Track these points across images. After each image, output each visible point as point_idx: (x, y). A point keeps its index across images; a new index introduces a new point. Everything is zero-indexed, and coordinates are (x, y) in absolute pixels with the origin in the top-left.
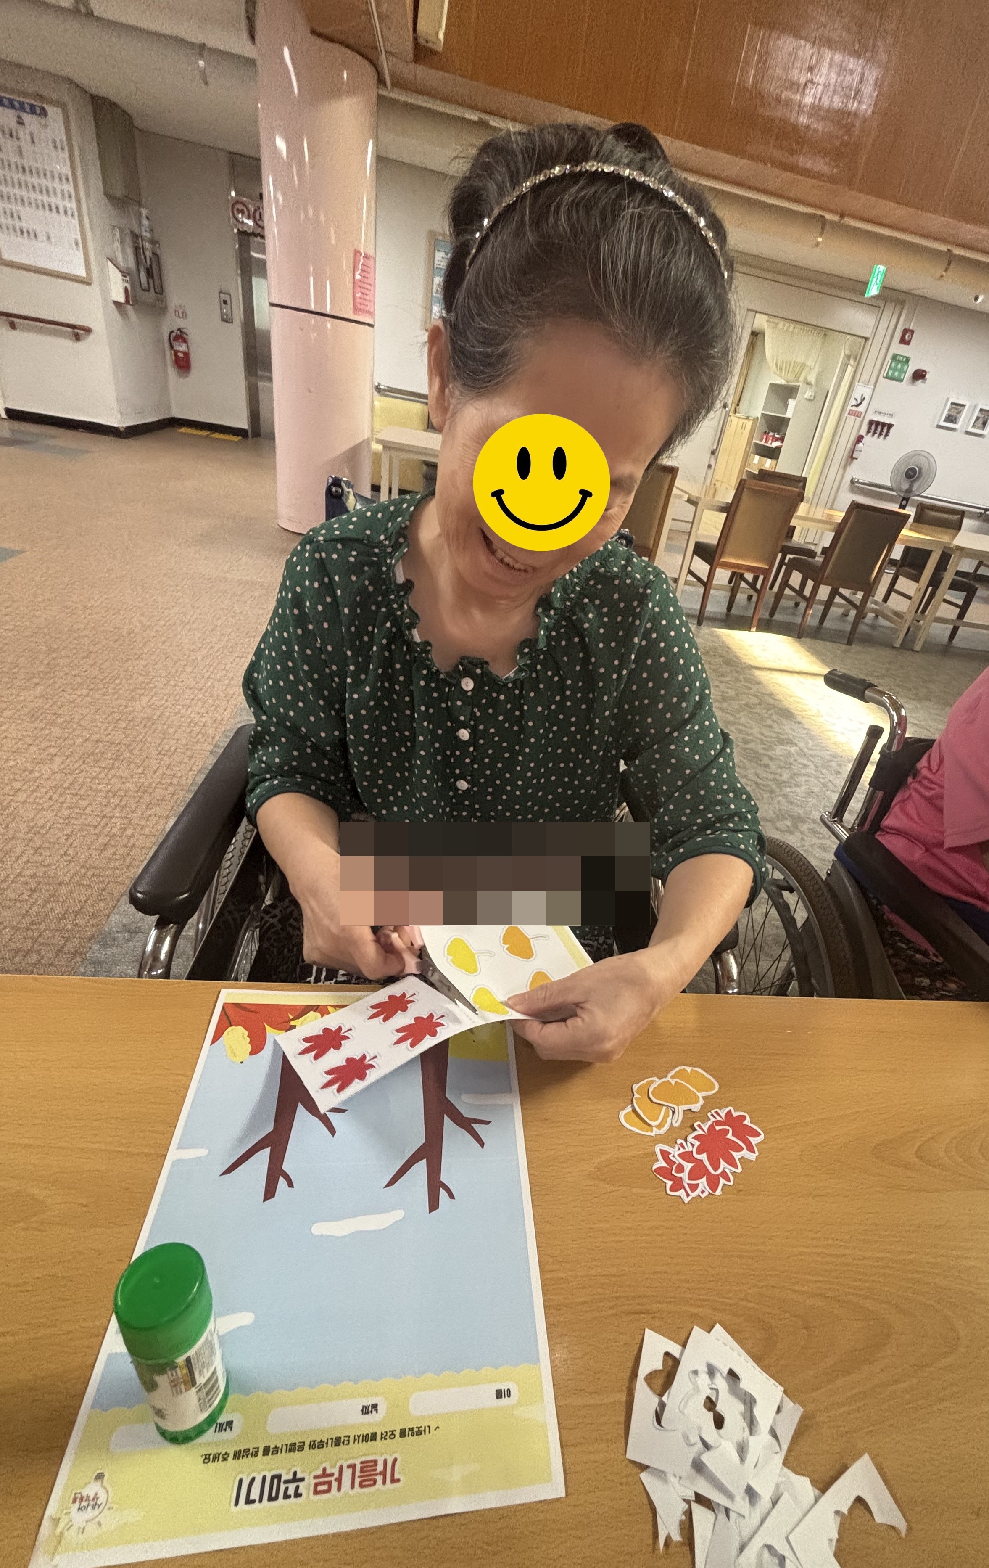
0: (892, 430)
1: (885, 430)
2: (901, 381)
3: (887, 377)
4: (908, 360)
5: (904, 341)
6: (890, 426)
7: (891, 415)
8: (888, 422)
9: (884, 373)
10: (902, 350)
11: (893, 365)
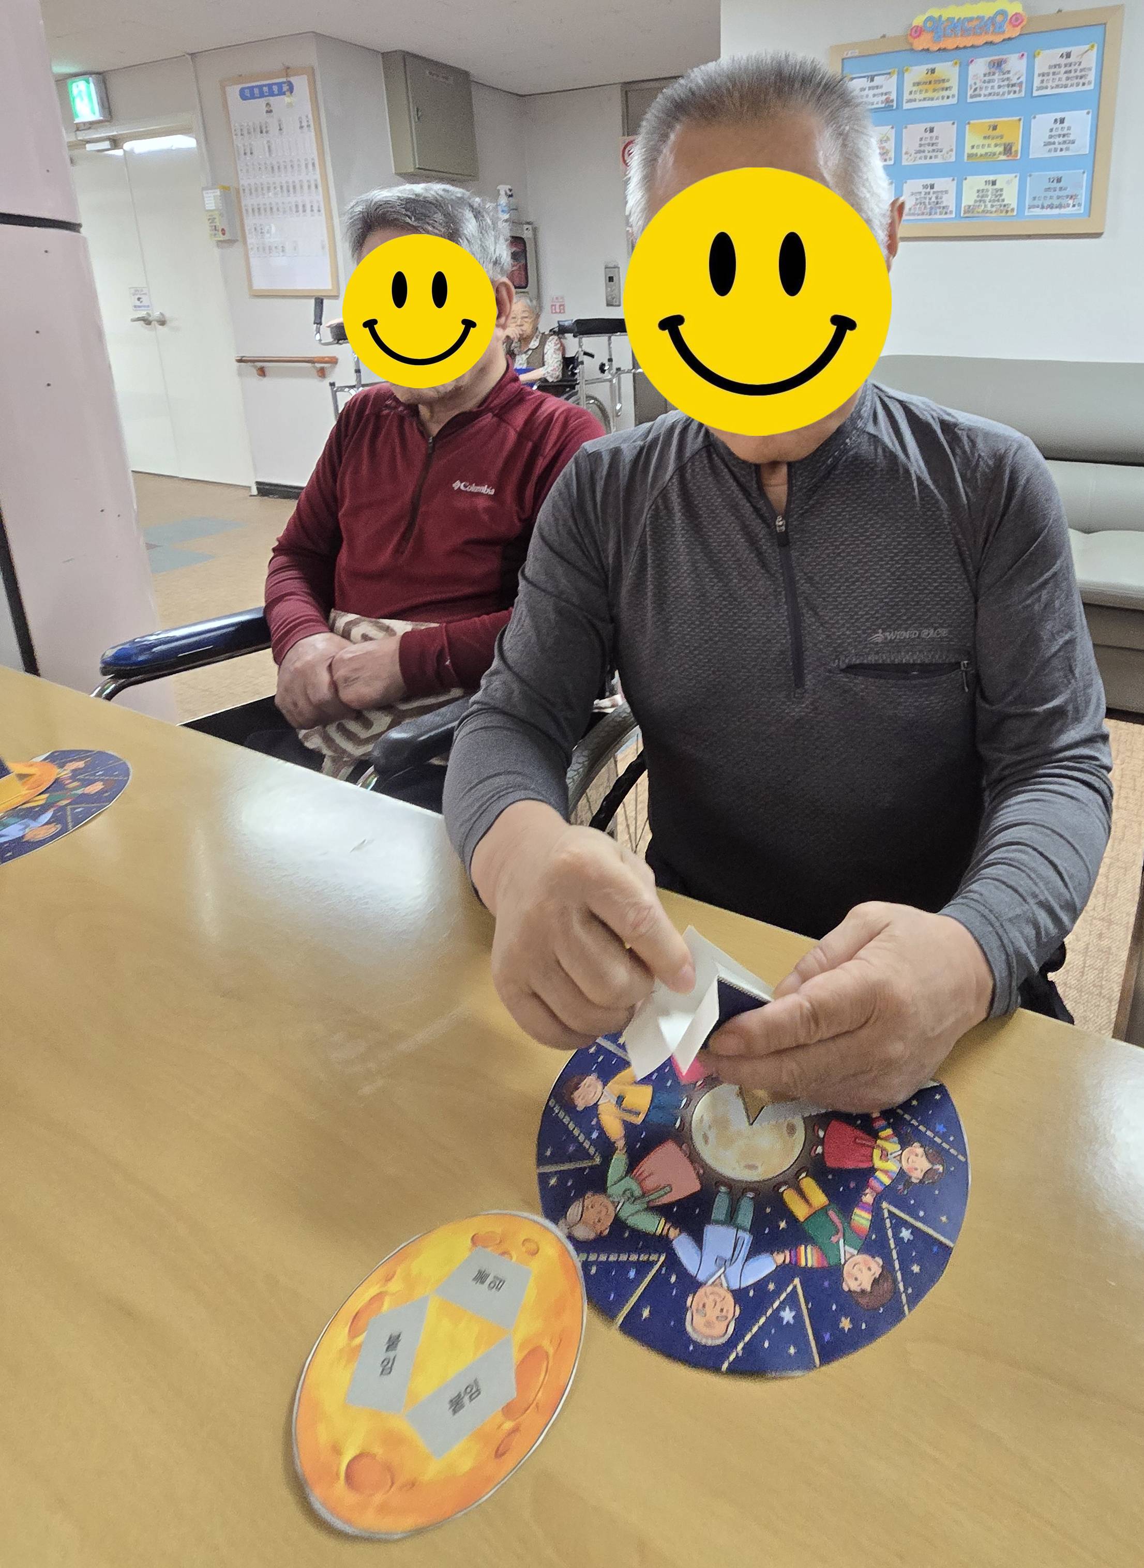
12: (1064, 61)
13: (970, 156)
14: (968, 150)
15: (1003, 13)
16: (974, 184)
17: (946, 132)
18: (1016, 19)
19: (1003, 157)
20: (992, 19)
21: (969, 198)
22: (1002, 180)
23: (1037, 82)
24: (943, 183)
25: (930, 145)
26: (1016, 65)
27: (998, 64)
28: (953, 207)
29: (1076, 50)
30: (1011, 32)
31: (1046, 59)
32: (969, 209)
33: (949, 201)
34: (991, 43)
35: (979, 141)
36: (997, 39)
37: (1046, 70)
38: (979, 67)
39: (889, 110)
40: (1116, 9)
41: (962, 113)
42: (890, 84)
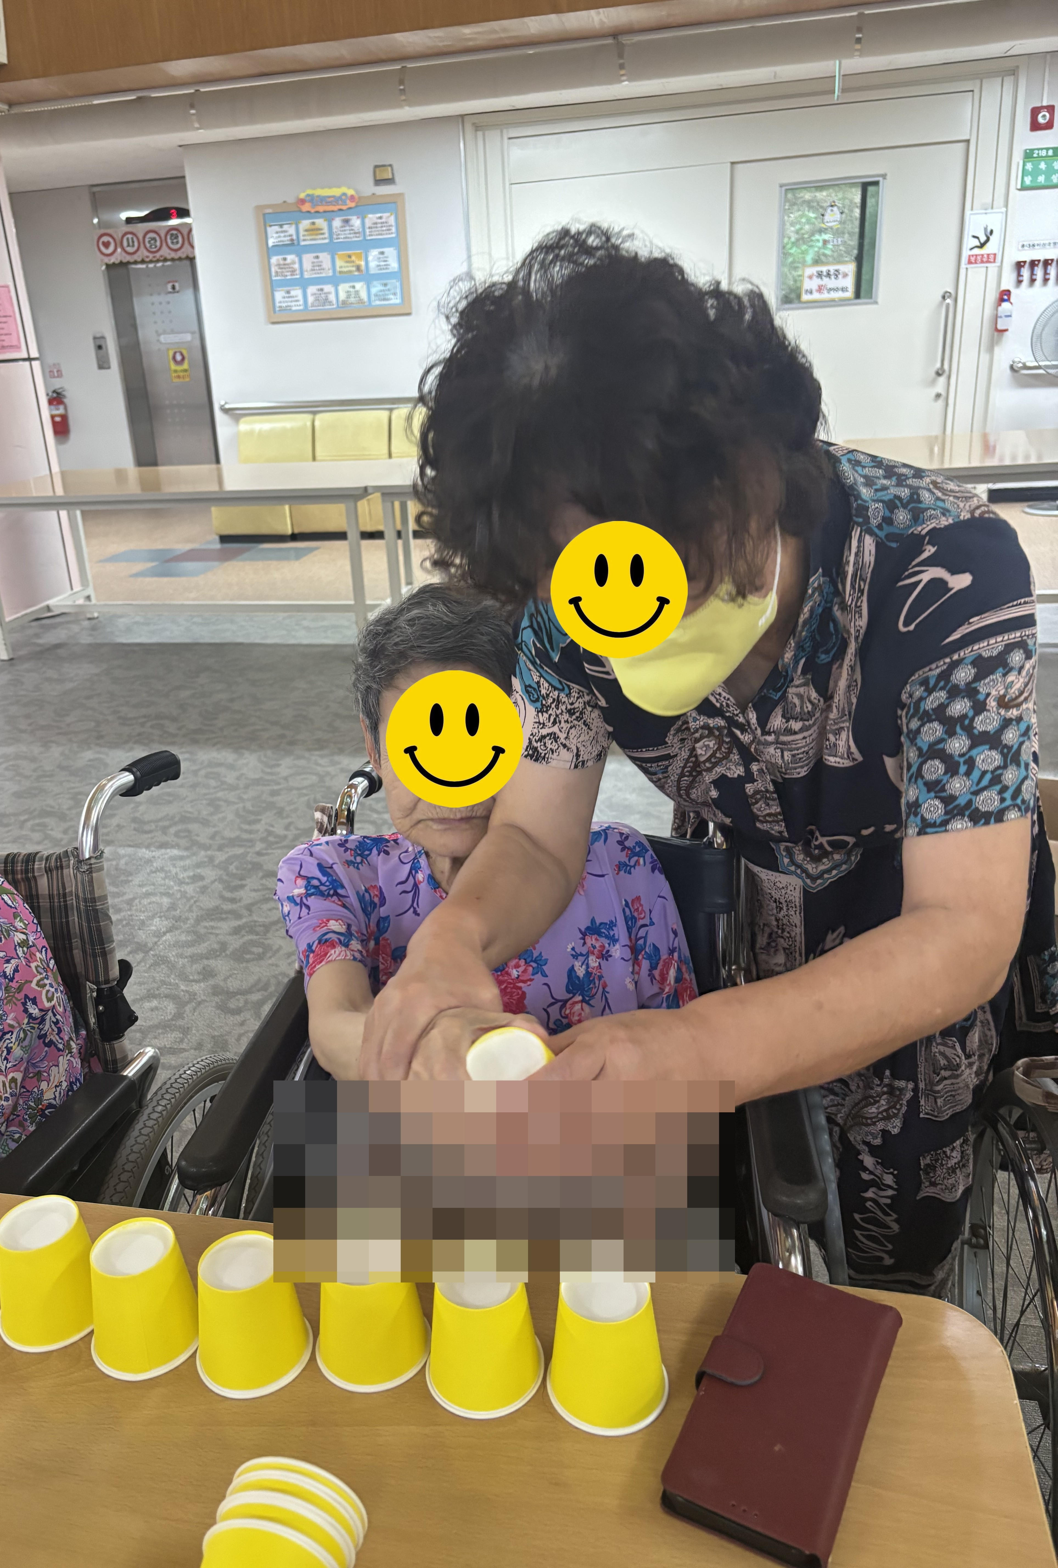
1: (1053, 270)
2: (1054, 186)
3: (1024, 187)
4: (1055, 152)
5: (1035, 126)
8: (1053, 254)
9: (1016, 184)
10: (1042, 139)
12: (380, 221)
13: (340, 272)
14: (338, 269)
15: (344, 194)
16: (343, 288)
17: (325, 258)
18: (352, 198)
19: (356, 273)
20: (340, 197)
21: (342, 296)
22: (359, 286)
23: (367, 231)
24: (328, 288)
25: (317, 266)
26: (356, 222)
27: (347, 221)
28: (334, 302)
29: (385, 215)
30: (349, 204)
31: (371, 218)
32: (344, 302)
33: (332, 297)
34: (340, 210)
35: (343, 264)
36: (344, 208)
37: (371, 225)
38: (337, 223)
39: (292, 246)
40: (401, 195)
41: (332, 248)
42: (292, 230)
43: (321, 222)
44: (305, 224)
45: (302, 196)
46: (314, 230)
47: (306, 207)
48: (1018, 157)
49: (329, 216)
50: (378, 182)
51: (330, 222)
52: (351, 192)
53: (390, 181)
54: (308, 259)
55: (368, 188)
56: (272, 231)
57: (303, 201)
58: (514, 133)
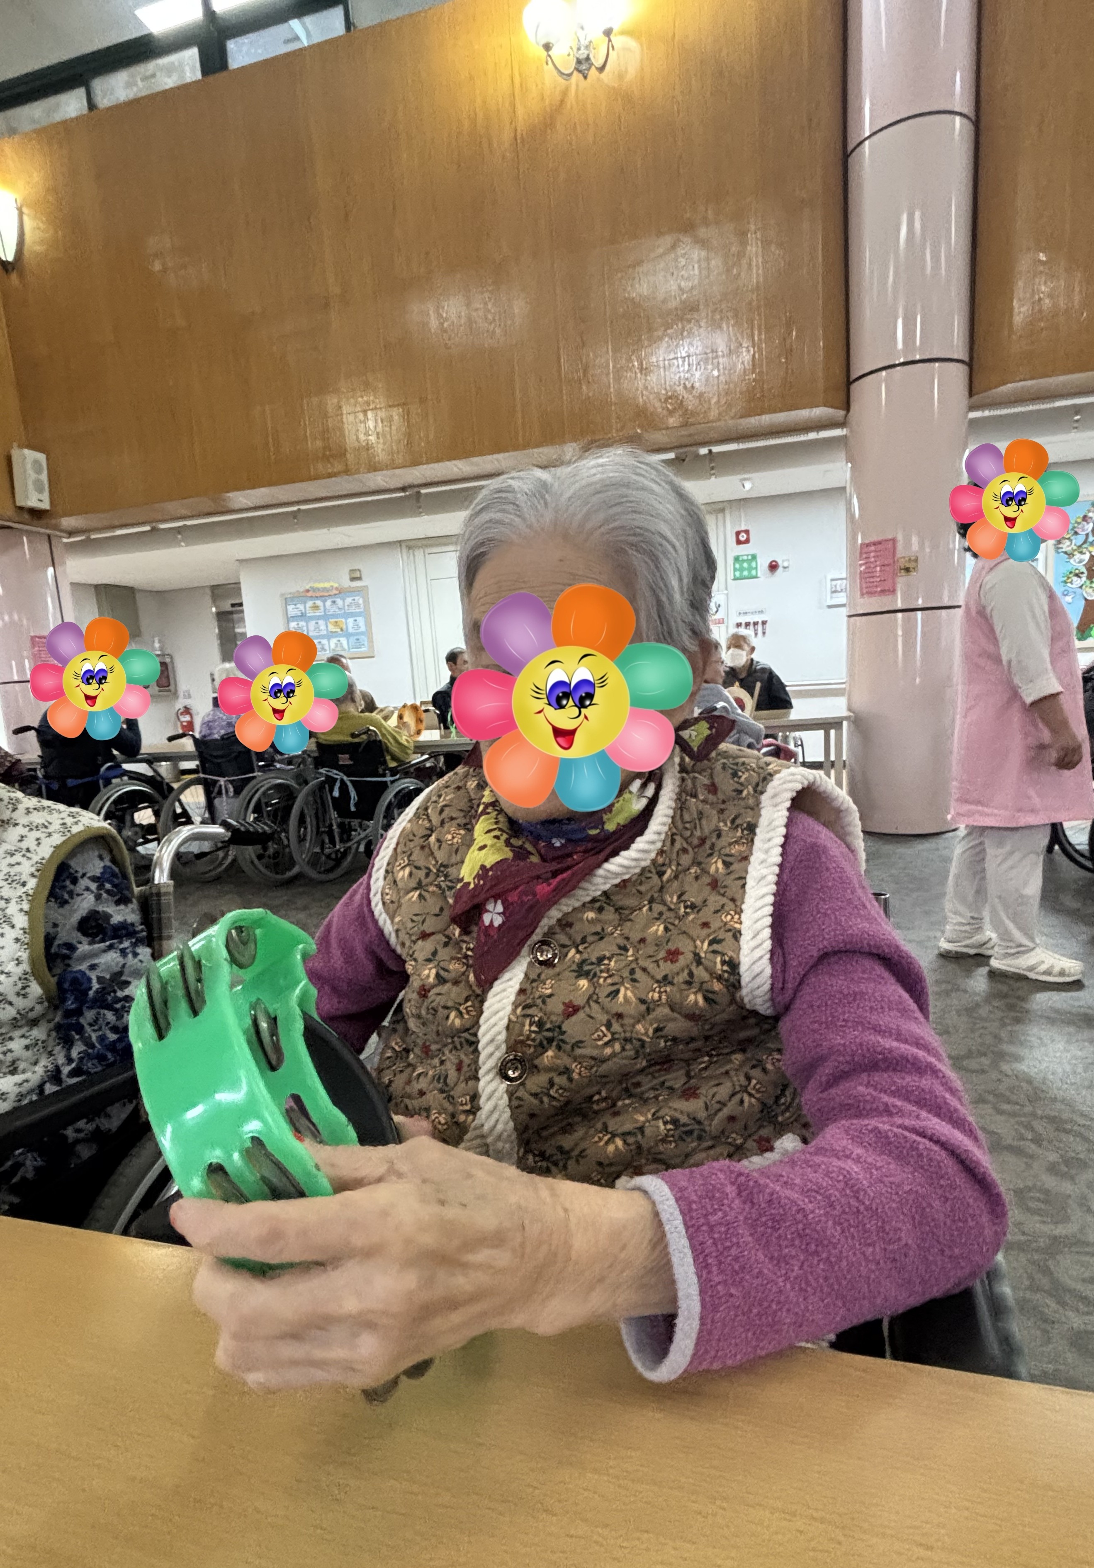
0: (768, 625)
1: (760, 627)
2: (756, 577)
3: (735, 579)
4: (754, 557)
5: (739, 542)
6: (764, 623)
7: (761, 612)
8: (759, 618)
9: (731, 576)
10: (743, 550)
11: (737, 566)
12: (354, 601)
13: (331, 632)
14: (329, 629)
15: (333, 586)
16: (333, 641)
17: (321, 623)
18: (337, 588)
19: (339, 632)
20: (330, 588)
22: (342, 640)
23: (346, 607)
24: (324, 641)
25: (317, 628)
26: (339, 602)
27: (334, 602)
29: (357, 598)
30: (335, 592)
31: (349, 600)
34: (330, 595)
35: (332, 626)
36: (332, 594)
37: (348, 604)
38: (329, 603)
39: (303, 616)
40: (366, 587)
41: (326, 617)
42: (301, 607)
43: (319, 603)
44: (310, 604)
45: (308, 587)
46: (316, 607)
47: (309, 594)
48: (730, 561)
49: (323, 598)
50: (353, 579)
51: (324, 602)
52: (336, 585)
53: (359, 579)
54: (312, 624)
55: (346, 583)
56: (290, 608)
57: (308, 591)
58: (435, 550)
